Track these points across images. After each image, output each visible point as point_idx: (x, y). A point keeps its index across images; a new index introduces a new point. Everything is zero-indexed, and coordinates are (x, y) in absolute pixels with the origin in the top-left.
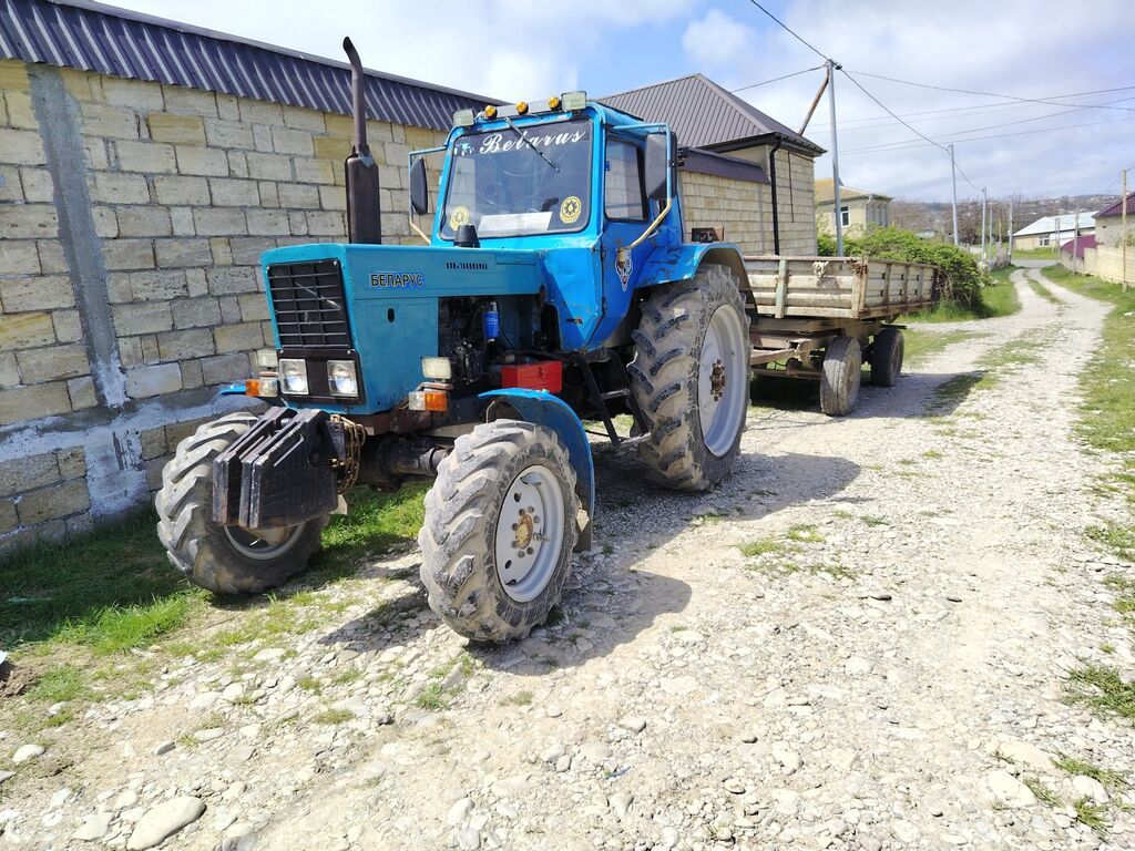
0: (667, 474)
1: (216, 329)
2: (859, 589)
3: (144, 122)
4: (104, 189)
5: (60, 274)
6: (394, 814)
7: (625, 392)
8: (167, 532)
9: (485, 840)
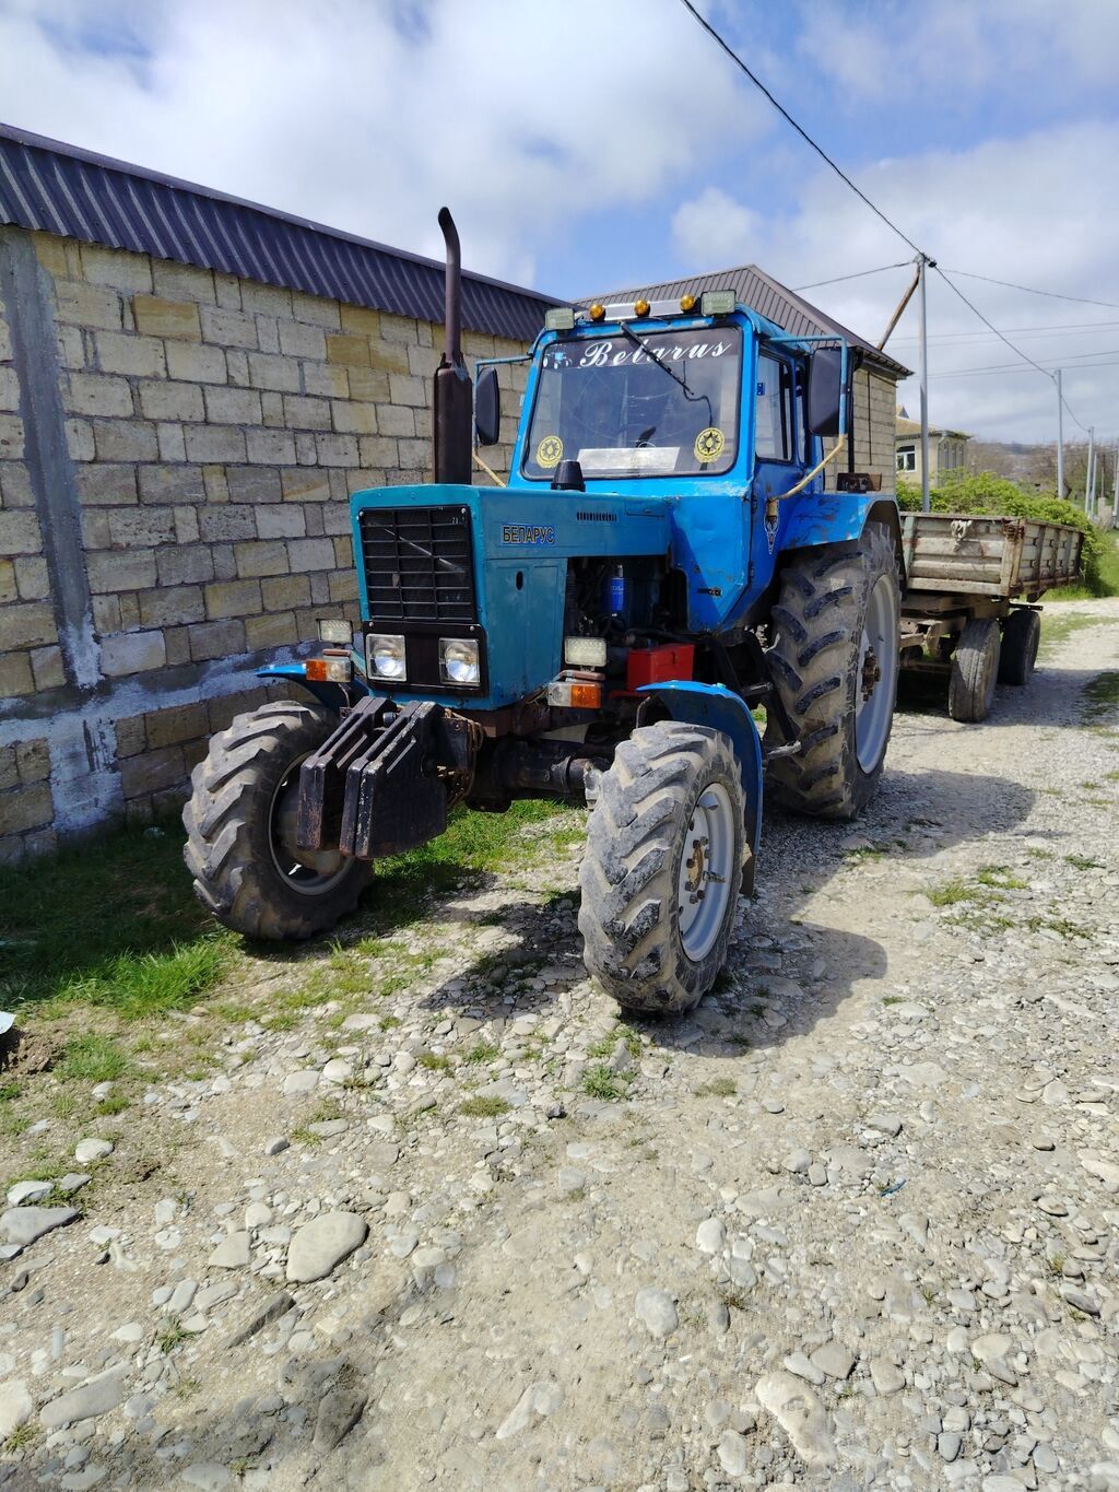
0: (808, 795)
1: (208, 586)
2: (1102, 952)
3: (128, 305)
4: (81, 396)
5: (25, 508)
6: (625, 1238)
7: (768, 686)
8: (198, 856)
9: (763, 1274)
